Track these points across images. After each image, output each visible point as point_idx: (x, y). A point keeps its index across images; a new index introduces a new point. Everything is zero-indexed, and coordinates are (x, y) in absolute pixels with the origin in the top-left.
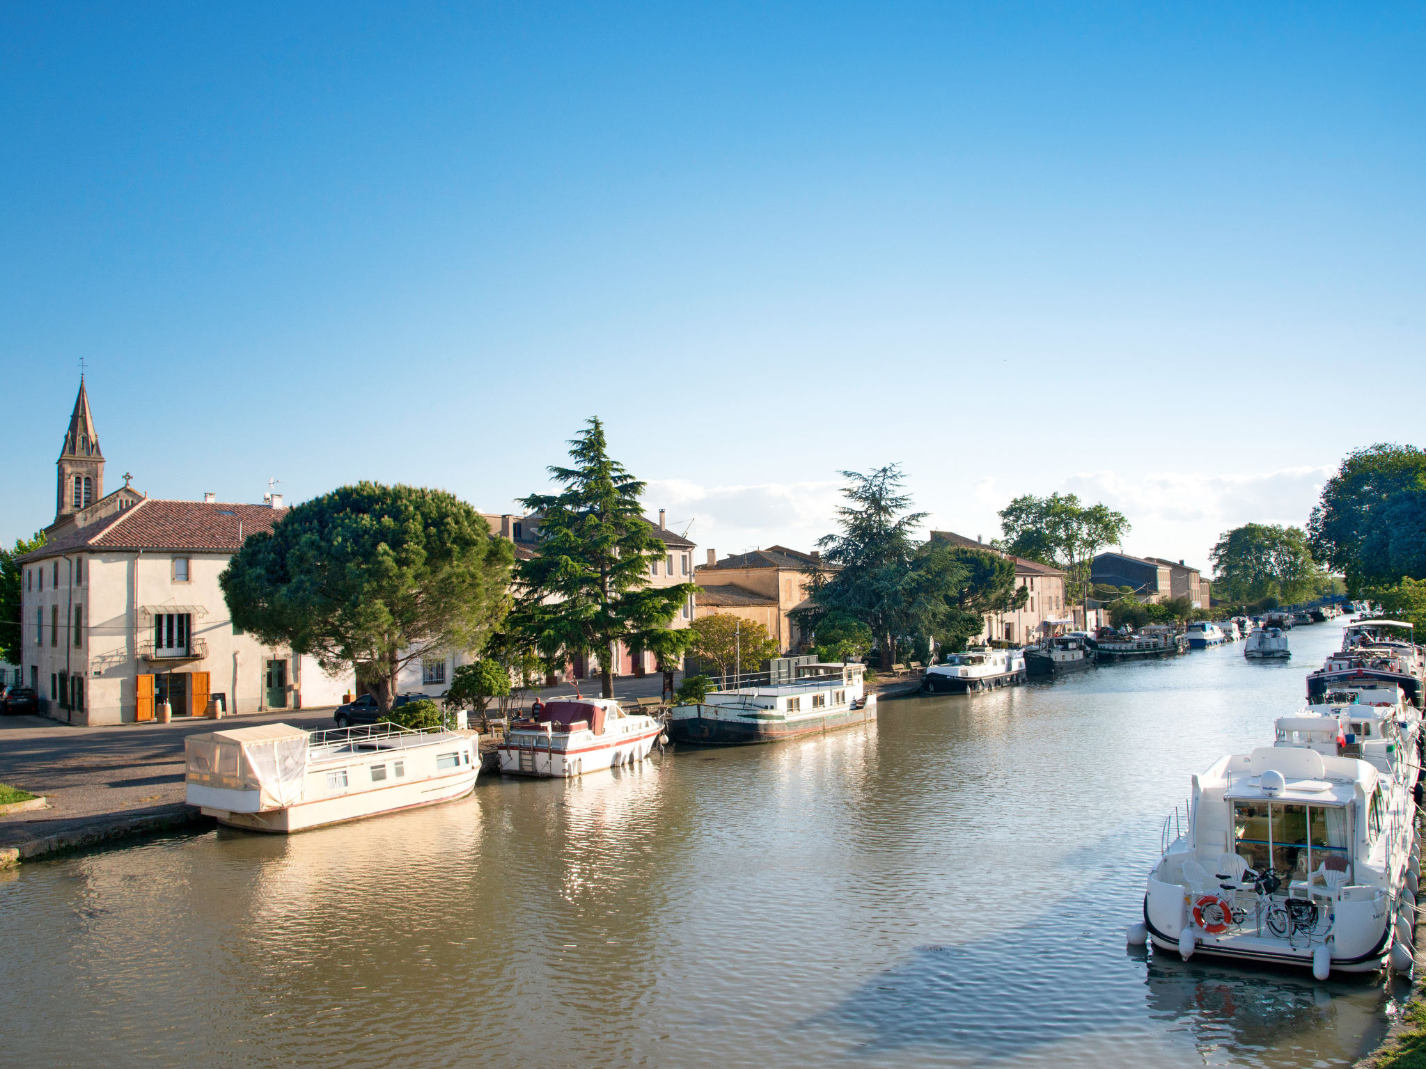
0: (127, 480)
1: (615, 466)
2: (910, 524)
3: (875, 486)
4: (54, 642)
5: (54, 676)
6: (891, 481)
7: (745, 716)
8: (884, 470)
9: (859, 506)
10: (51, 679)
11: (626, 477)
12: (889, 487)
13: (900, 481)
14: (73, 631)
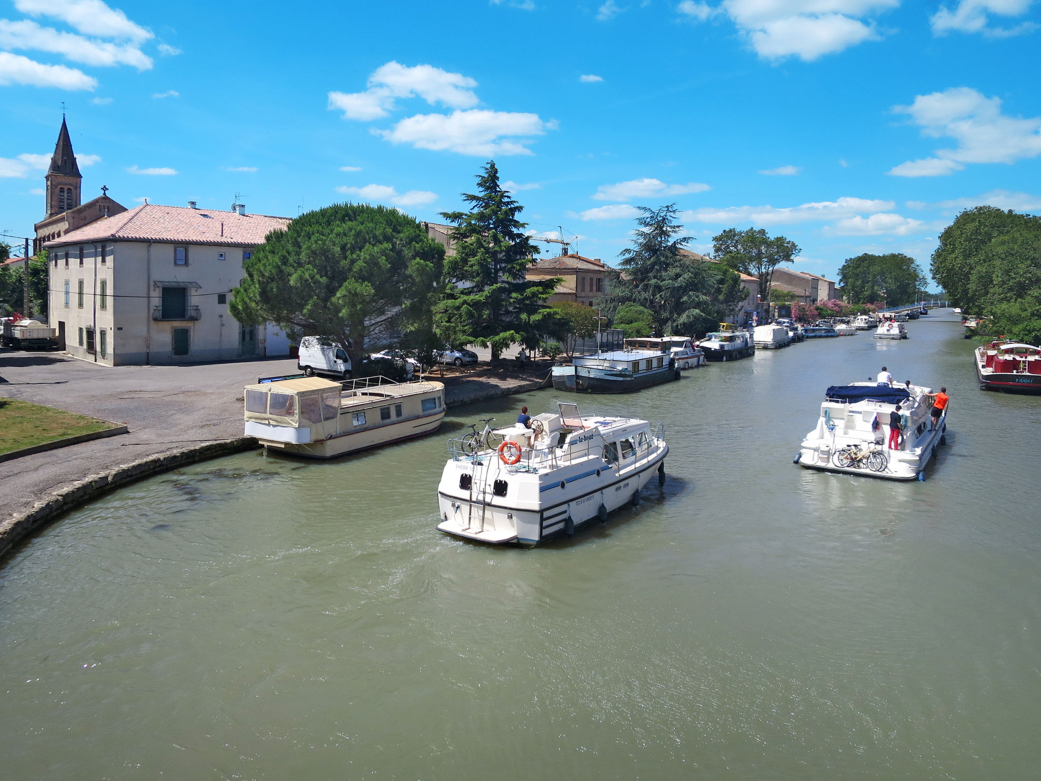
0: (104, 191)
1: (506, 194)
2: (681, 244)
3: (660, 217)
4: (81, 305)
5: (81, 330)
6: (672, 214)
7: (609, 375)
8: (667, 207)
9: (647, 230)
10: (78, 332)
11: (512, 202)
12: (669, 218)
13: (677, 215)
14: (98, 298)
